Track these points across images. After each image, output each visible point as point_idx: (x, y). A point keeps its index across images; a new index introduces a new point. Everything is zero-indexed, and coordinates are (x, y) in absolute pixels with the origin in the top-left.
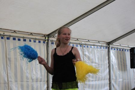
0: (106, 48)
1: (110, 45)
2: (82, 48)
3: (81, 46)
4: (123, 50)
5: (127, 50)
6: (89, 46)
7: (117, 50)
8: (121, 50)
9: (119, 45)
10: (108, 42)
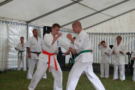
0: (26, 25)
1: (29, 23)
2: (7, 24)
3: (6, 23)
4: (38, 27)
5: (41, 28)
6: (13, 23)
7: (34, 27)
8: (37, 27)
9: (35, 24)
10: (27, 21)
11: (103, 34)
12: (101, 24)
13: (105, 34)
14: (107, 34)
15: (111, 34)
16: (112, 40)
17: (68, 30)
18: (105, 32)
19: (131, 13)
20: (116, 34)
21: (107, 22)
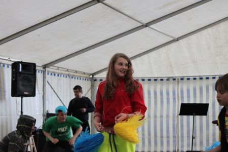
11: (153, 80)
12: (145, 56)
13: (156, 80)
14: (162, 80)
15: (171, 80)
16: (174, 93)
17: (67, 73)
18: (156, 76)
19: (215, 28)
20: (182, 79)
21: (161, 50)
